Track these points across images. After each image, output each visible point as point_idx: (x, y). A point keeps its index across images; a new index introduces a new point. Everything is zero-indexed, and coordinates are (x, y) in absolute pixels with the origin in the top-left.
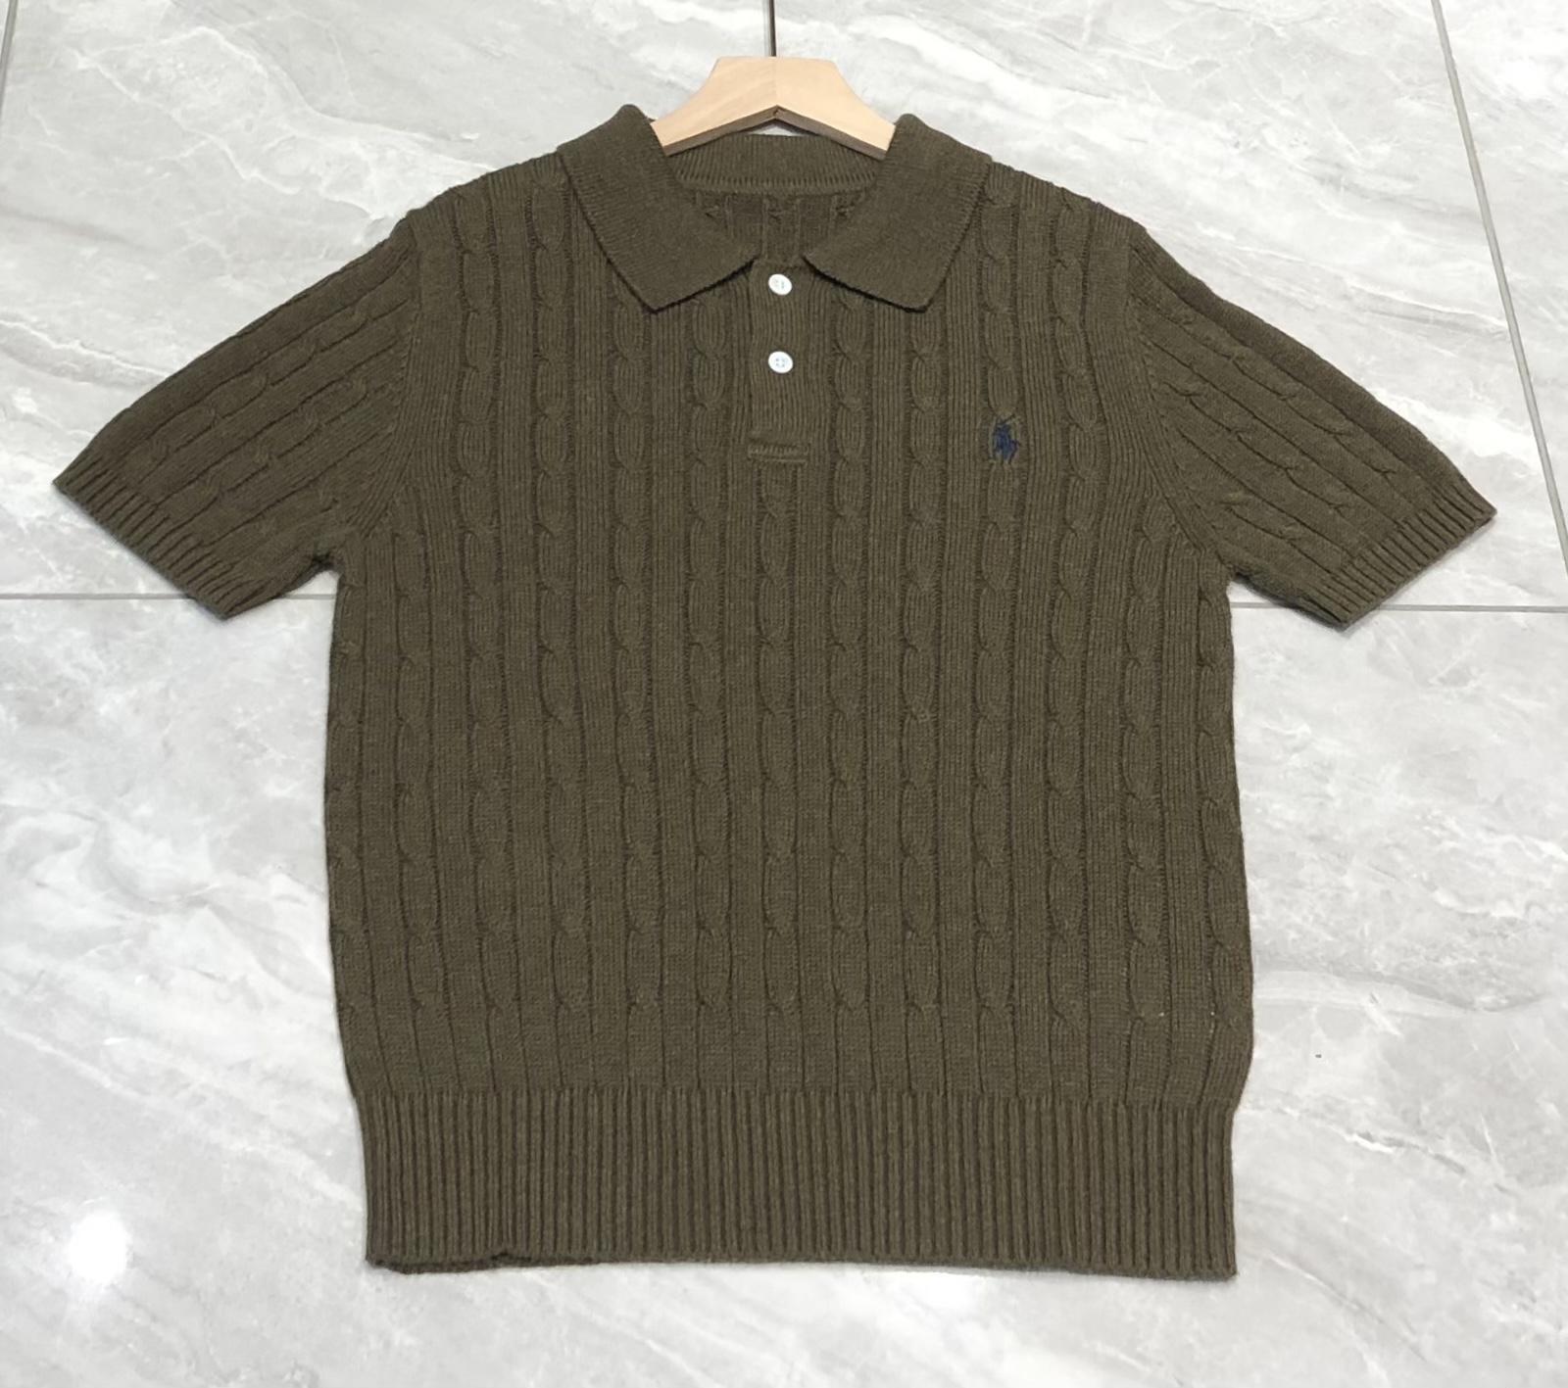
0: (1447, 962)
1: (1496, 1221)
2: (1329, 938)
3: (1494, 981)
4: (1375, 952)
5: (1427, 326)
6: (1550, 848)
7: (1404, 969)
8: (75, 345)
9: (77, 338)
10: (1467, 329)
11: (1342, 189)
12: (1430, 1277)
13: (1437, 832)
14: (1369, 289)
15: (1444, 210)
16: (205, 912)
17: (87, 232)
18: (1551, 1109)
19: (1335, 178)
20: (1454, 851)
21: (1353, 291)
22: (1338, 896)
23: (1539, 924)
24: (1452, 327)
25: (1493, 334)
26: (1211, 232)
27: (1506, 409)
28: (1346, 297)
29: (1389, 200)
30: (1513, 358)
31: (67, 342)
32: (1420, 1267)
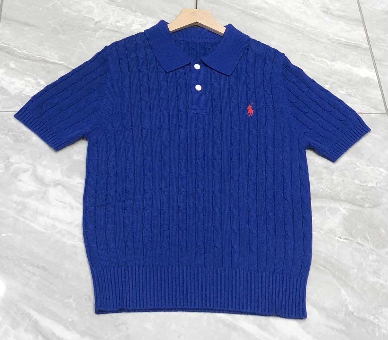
0: (358, 197)
1: (371, 257)
2: (330, 191)
3: (369, 201)
4: (341, 195)
5: (349, 46)
6: (382, 170)
7: (348, 198)
8: (24, 51)
9: (24, 49)
10: (359, 47)
11: (329, 14)
12: (355, 271)
13: (355, 166)
14: (336, 38)
15: (353, 19)
16: (60, 187)
17: (26, 24)
18: (383, 231)
19: (327, 12)
20: (359, 171)
21: (332, 38)
22: (332, 181)
23: (379, 187)
24: (355, 47)
25: (366, 48)
26: (298, 24)
27: (369, 66)
28: (330, 40)
29: (340, 17)
30: (370, 54)
31: (22, 50)
32: (353, 268)
